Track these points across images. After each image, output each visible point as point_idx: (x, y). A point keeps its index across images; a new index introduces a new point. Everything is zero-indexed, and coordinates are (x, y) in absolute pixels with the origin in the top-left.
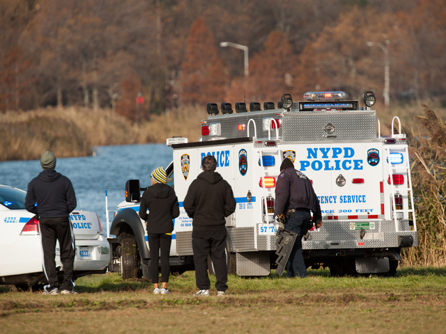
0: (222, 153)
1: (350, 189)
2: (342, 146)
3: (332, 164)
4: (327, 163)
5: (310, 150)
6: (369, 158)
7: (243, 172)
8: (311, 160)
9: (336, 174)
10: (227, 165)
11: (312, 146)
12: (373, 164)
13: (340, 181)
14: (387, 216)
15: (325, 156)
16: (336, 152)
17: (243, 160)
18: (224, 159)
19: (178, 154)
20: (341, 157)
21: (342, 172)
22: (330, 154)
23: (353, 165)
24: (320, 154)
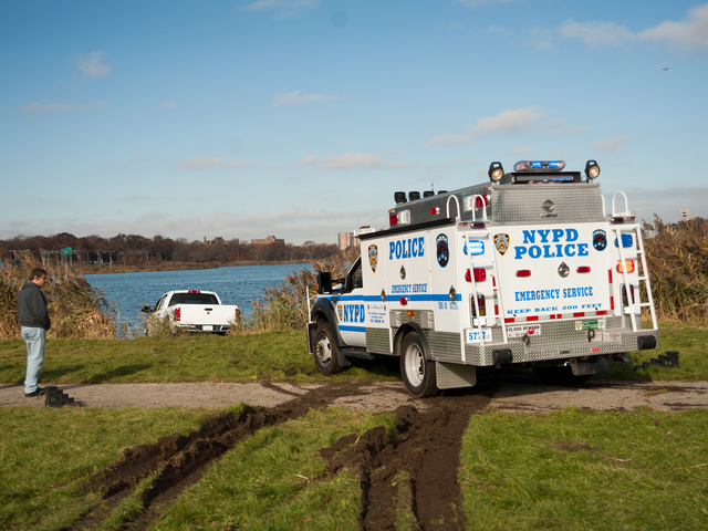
0: (415, 240)
1: (575, 279)
2: (563, 227)
3: (553, 249)
4: (547, 248)
5: (526, 233)
6: (595, 241)
7: (443, 263)
8: (528, 246)
9: (558, 261)
10: (421, 254)
11: (529, 228)
12: (600, 248)
13: (563, 271)
14: (618, 311)
15: (544, 240)
16: (557, 234)
17: (443, 249)
18: (417, 248)
19: (365, 245)
20: (563, 241)
21: (565, 259)
22: (550, 237)
23: (577, 250)
24: (538, 237)
